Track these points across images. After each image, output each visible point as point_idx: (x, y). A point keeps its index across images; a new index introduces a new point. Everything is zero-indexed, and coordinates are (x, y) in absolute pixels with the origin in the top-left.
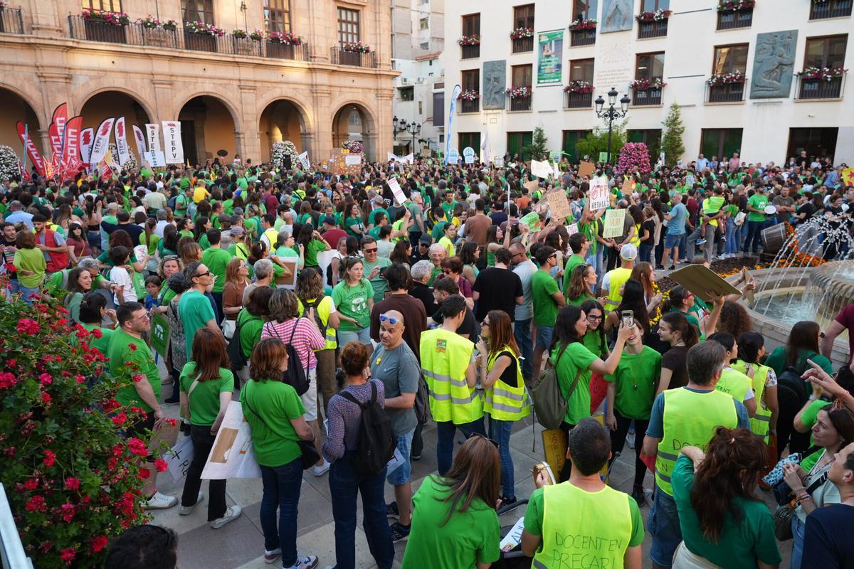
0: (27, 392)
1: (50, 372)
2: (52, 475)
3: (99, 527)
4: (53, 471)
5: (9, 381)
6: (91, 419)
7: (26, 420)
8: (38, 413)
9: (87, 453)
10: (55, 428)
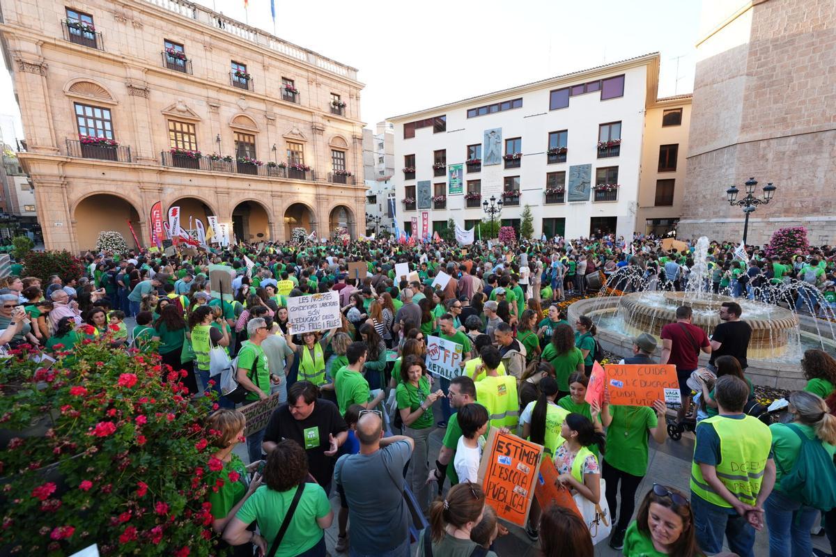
0: (124, 437)
1: (145, 413)
2: (143, 500)
3: (182, 538)
4: (145, 497)
5: (109, 429)
6: (178, 447)
7: (123, 458)
8: (134, 450)
9: (174, 475)
10: (147, 460)
